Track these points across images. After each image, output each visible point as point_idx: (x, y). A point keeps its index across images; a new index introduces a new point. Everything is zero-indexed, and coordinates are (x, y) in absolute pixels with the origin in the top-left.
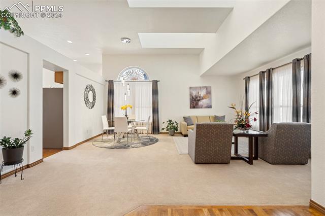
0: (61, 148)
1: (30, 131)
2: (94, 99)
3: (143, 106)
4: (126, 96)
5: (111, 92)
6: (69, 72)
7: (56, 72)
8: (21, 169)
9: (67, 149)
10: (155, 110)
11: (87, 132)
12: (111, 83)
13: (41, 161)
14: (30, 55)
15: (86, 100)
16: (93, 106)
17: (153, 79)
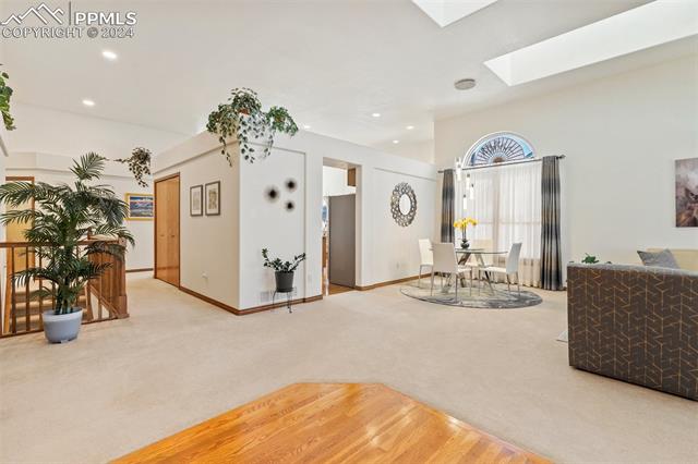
0: (351, 286)
1: (304, 255)
2: (414, 208)
3: (517, 220)
4: (465, 199)
5: (448, 193)
6: (363, 168)
7: (349, 171)
8: (289, 304)
9: (359, 289)
10: (551, 231)
11: (398, 266)
12: (449, 175)
13: (319, 298)
14: (308, 157)
15: (396, 212)
16: (410, 222)
17: (545, 155)
